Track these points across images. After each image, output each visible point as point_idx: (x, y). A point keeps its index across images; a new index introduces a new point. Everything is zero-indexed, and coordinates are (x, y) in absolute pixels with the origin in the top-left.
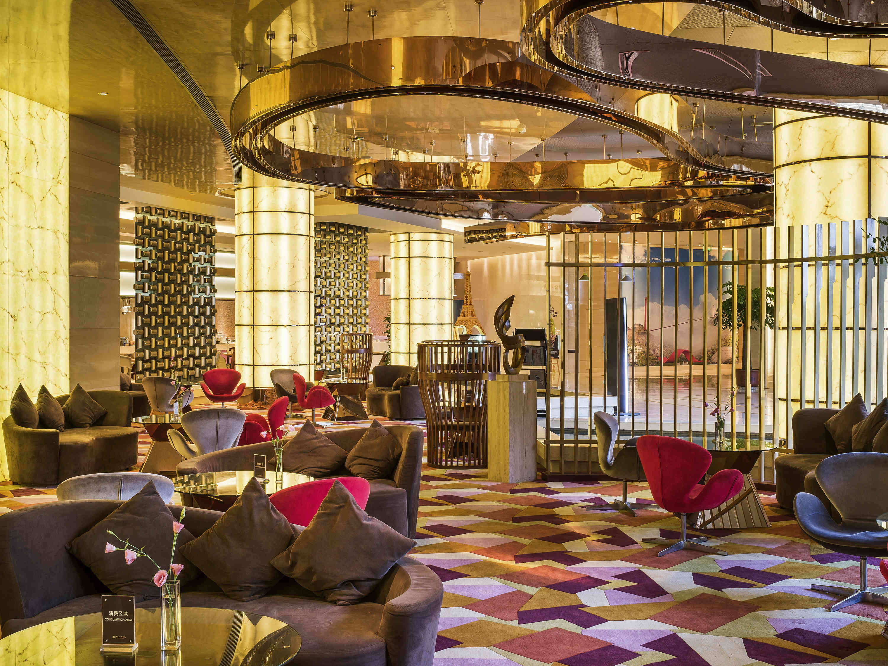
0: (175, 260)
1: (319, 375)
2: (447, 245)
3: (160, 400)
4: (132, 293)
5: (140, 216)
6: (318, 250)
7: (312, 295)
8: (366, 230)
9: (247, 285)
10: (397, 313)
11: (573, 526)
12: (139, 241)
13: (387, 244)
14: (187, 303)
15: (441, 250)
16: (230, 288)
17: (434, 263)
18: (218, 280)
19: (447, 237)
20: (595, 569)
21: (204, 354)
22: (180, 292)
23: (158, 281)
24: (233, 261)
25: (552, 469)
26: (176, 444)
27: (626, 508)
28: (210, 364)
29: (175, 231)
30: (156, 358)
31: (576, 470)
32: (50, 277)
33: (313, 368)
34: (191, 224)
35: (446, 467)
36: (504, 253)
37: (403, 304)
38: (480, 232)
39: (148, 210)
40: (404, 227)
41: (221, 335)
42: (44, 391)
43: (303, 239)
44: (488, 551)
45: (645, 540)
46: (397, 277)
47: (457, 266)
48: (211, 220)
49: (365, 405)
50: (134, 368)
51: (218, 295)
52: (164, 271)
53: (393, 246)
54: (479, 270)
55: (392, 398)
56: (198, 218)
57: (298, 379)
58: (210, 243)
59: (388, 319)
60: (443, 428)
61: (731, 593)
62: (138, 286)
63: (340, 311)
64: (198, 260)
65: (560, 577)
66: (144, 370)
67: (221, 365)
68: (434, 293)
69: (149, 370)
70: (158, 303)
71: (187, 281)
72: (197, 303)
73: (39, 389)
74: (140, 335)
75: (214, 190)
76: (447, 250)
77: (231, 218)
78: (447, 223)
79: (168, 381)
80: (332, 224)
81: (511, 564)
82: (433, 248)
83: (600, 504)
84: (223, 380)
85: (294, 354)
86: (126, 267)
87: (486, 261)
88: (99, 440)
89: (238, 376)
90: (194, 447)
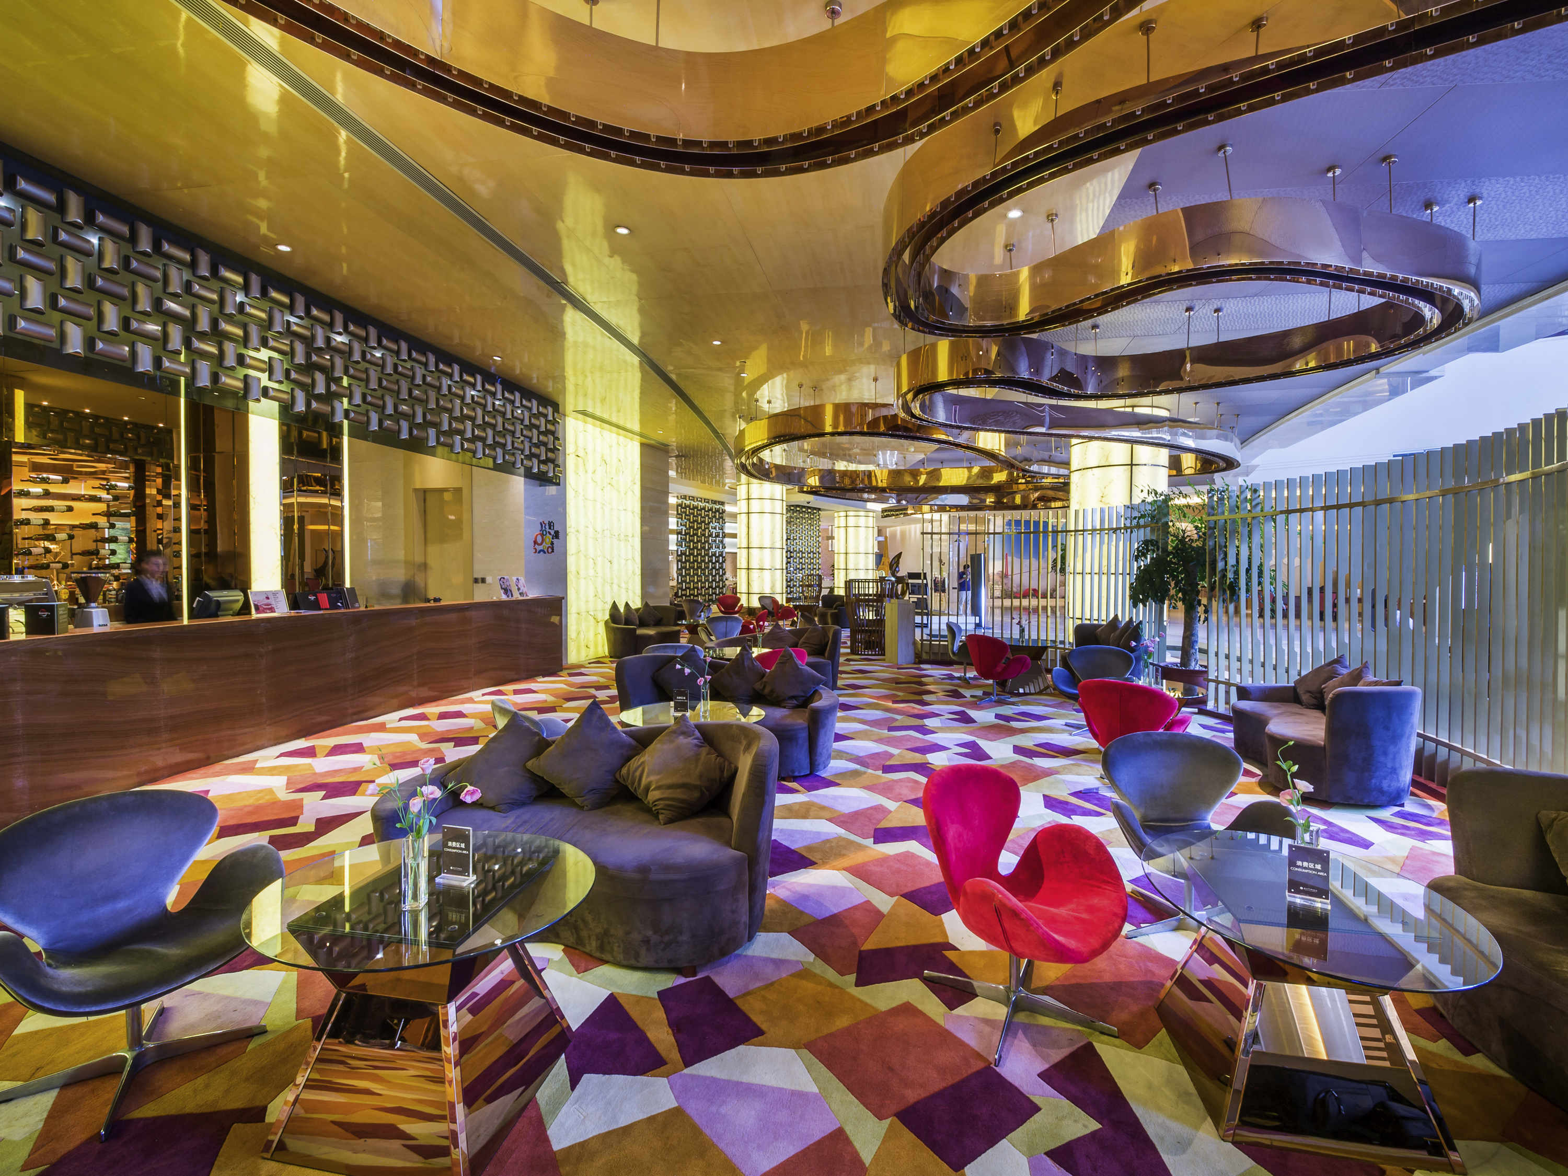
0: (701, 528)
1: (788, 600)
2: (871, 519)
3: (693, 613)
4: (675, 548)
5: (680, 501)
6: (788, 523)
7: (784, 551)
8: (819, 509)
9: (745, 545)
10: (838, 562)
11: (931, 688)
12: (679, 515)
13: (832, 519)
14: (708, 555)
15: (867, 522)
16: (734, 545)
17: (862, 531)
18: (727, 540)
19: (871, 514)
20: (938, 709)
21: (718, 586)
22: (704, 548)
23: (690, 541)
24: (736, 528)
25: (925, 656)
26: (703, 636)
27: (966, 679)
28: (722, 593)
29: (701, 510)
30: (689, 588)
31: (939, 658)
32: (630, 539)
33: (785, 595)
34: (710, 506)
35: (861, 655)
36: (910, 524)
37: (842, 557)
38: (892, 511)
39: (685, 497)
40: (842, 507)
41: (728, 575)
42: (627, 605)
43: (779, 516)
44: (878, 698)
45: (972, 696)
46: (839, 540)
47: (880, 533)
48: (722, 503)
49: (816, 619)
50: (676, 595)
51: (727, 550)
52: (694, 535)
53: (836, 520)
54: (894, 535)
55: (832, 614)
56: (715, 502)
57: (774, 601)
58: (722, 518)
59: (833, 566)
60: (859, 631)
61: (1014, 724)
62: (679, 544)
63: (802, 561)
64: (715, 528)
65: (916, 712)
66: (682, 595)
67: (729, 593)
68: (862, 550)
69: (685, 595)
70: (690, 554)
71: (708, 541)
72: (714, 554)
73: (624, 604)
74: (679, 574)
75: (724, 485)
76: (871, 522)
77: (735, 502)
78: (870, 505)
79: (698, 602)
80: (798, 506)
81: (890, 704)
82: (862, 521)
83: (951, 677)
84: (729, 601)
85: (773, 587)
86: (672, 532)
87: (898, 529)
88: (658, 633)
89: (739, 599)
90: (713, 638)
